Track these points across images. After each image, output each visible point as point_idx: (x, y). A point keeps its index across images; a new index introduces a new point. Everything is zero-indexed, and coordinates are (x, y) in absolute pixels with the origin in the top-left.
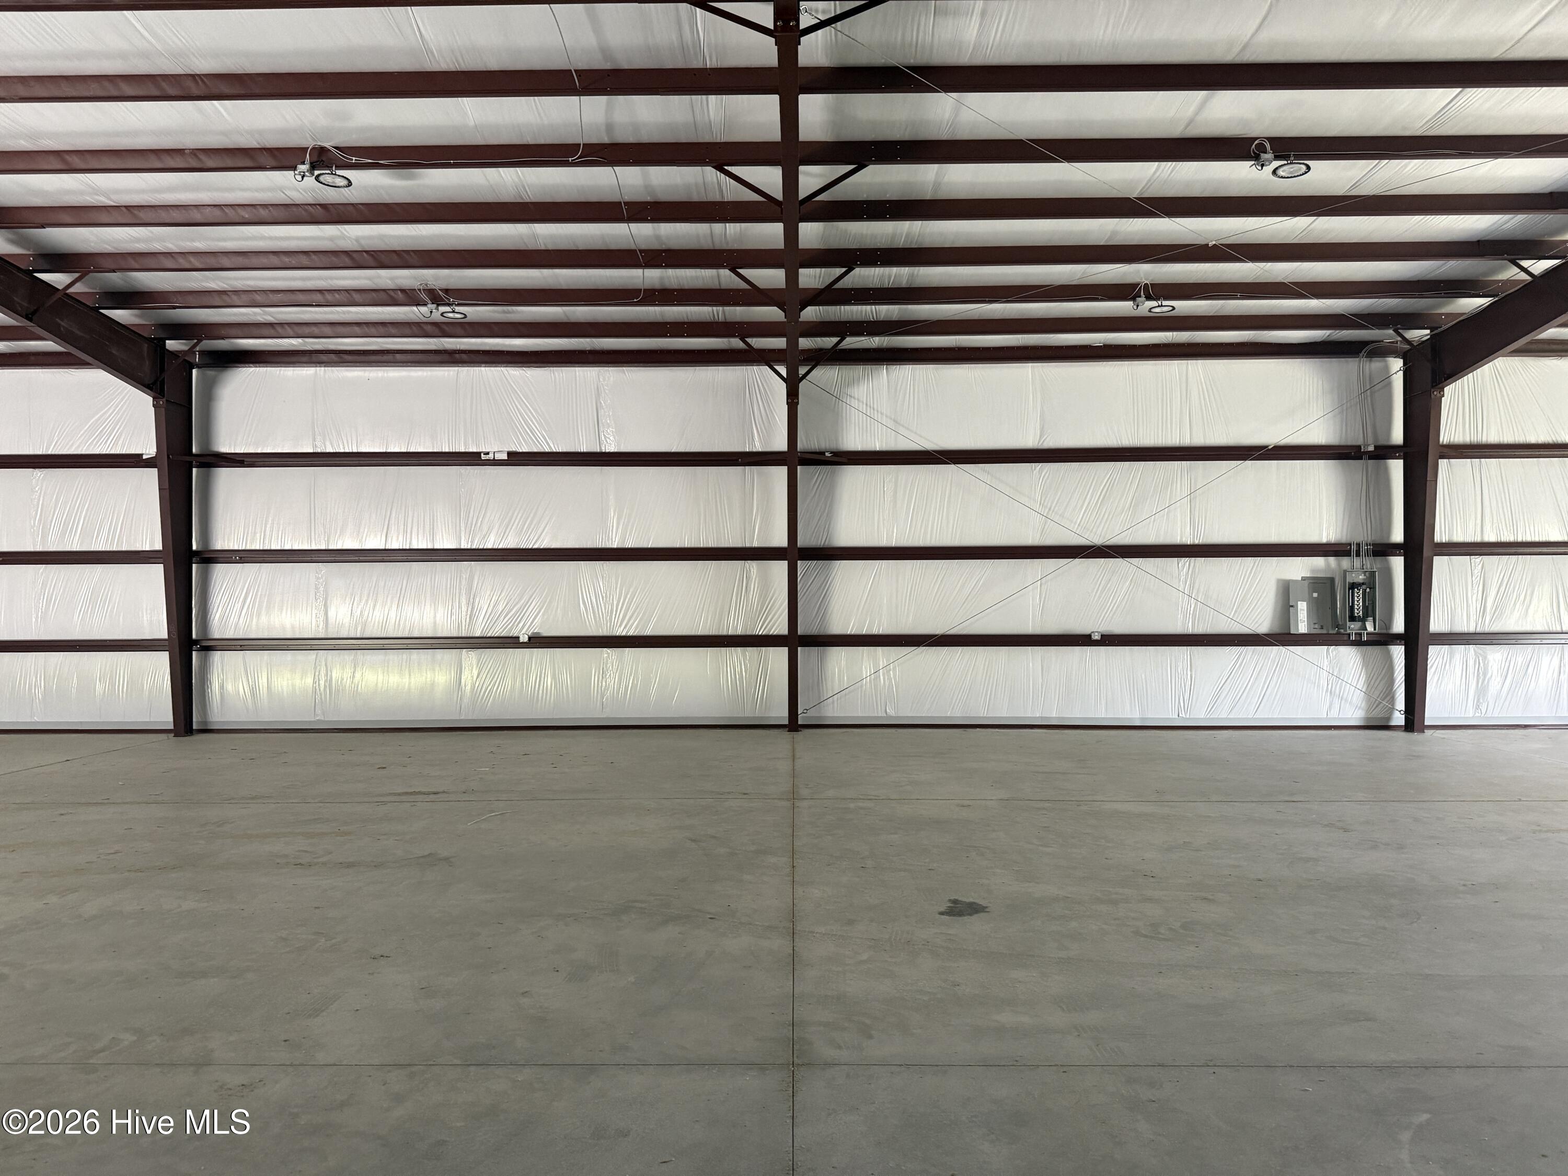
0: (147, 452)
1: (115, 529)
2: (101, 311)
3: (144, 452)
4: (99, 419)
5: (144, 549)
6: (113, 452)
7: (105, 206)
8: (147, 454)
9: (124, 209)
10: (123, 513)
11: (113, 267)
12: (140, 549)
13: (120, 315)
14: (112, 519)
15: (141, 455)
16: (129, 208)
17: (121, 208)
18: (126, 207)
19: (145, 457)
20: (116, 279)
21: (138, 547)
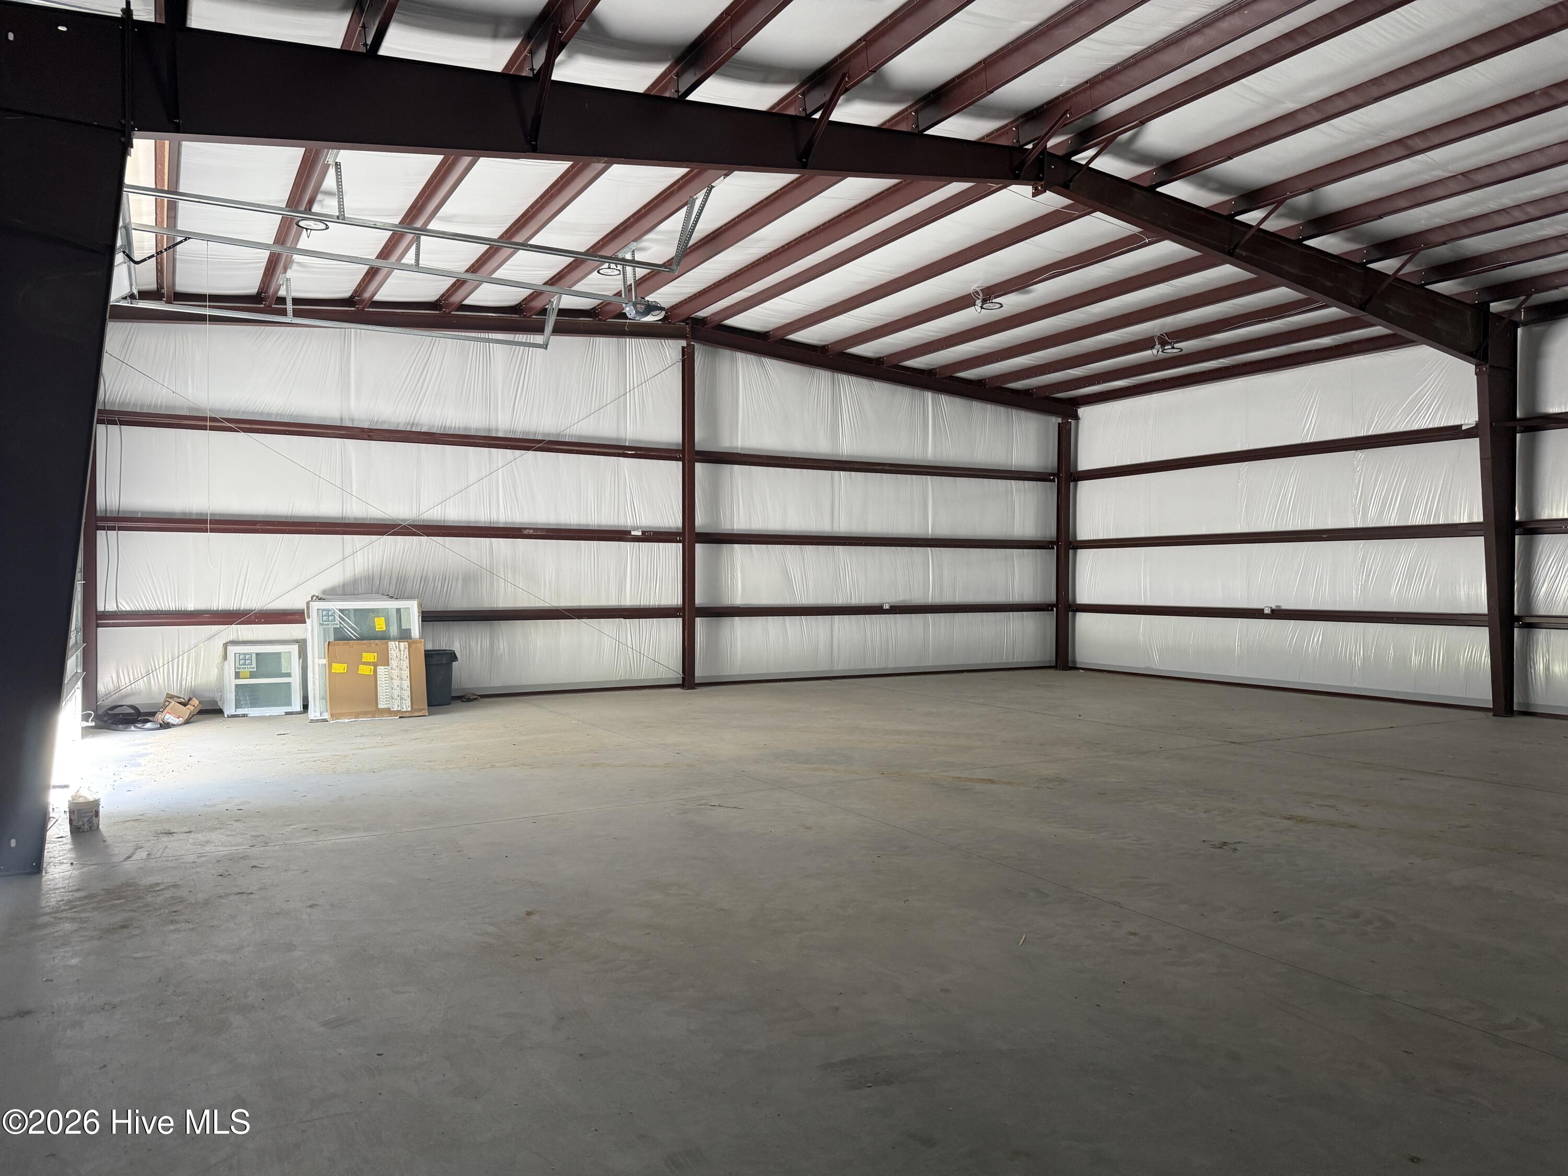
0: (1466, 422)
1: (1433, 503)
2: (1427, 287)
3: (1462, 423)
4: (1417, 395)
5: (1462, 522)
6: (1431, 426)
7: (1440, 180)
8: (1467, 425)
9: (1459, 177)
10: (1440, 487)
11: (1444, 239)
12: (1458, 522)
13: (1444, 287)
14: (1428, 496)
15: (1461, 426)
16: (1467, 175)
17: (1458, 177)
18: (1462, 174)
19: (1464, 428)
20: (1443, 252)
21: (1456, 520)
